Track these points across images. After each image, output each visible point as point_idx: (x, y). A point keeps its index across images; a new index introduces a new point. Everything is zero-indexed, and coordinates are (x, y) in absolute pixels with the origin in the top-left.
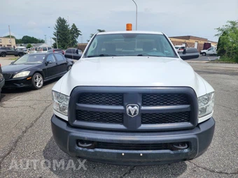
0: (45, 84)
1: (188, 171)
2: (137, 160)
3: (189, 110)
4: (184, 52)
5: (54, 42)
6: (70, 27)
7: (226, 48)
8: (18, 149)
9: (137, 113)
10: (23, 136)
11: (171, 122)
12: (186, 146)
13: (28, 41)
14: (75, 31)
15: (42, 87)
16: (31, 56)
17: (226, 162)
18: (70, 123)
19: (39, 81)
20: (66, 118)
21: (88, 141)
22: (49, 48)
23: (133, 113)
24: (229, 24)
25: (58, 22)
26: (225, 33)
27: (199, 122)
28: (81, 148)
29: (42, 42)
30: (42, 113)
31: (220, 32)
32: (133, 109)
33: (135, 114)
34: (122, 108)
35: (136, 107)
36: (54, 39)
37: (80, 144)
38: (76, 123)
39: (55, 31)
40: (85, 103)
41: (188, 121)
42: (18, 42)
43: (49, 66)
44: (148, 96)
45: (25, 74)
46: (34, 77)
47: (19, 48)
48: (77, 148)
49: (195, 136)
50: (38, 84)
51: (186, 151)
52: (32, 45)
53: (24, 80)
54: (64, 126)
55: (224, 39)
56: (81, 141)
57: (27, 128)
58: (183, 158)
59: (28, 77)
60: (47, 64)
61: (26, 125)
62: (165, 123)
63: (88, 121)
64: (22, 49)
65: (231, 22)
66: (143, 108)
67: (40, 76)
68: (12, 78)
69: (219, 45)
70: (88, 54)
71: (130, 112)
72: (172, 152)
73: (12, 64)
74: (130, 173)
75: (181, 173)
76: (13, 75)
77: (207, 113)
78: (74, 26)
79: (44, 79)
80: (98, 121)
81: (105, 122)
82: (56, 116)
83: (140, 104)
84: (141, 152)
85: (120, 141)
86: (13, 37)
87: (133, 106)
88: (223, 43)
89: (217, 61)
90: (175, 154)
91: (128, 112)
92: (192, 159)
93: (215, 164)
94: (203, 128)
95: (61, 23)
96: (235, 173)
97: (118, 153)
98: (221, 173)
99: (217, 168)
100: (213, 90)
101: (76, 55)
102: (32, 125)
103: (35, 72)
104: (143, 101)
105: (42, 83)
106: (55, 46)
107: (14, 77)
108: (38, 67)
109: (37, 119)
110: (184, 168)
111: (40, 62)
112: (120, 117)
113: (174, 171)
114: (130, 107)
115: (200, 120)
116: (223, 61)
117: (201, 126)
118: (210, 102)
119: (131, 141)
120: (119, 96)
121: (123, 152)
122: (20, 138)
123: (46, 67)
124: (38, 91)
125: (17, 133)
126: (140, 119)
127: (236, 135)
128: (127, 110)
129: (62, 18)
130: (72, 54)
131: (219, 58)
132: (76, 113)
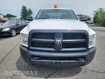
0: (17, 34)
1: (83, 71)
2: (60, 65)
3: (85, 42)
4: (81, 18)
5: (21, 17)
6: (28, 10)
7: (97, 20)
8: (4, 62)
9: (61, 43)
10: (7, 56)
11: (76, 48)
12: (83, 59)
13: (9, 16)
14: (30, 12)
15: (15, 36)
16: (10, 21)
17: (100, 67)
18: (29, 48)
19: (14, 33)
20: (27, 46)
21: (37, 56)
22: (19, 19)
23: (58, 43)
24: (99, 9)
25: (23, 8)
26: (97, 13)
27: (89, 48)
28: (34, 60)
29: (15, 17)
30: (16, 47)
31: (95, 13)
32: (59, 41)
33: (59, 43)
34: (53, 40)
35: (60, 40)
36: (21, 15)
37: (33, 58)
38: (31, 48)
39: (21, 12)
40: (36, 38)
41: (84, 47)
42: (4, 17)
43: (19, 26)
44: (66, 35)
45: (8, 29)
46: (12, 31)
47: (5, 19)
48: (32, 59)
49: (87, 54)
50: (13, 34)
51: (83, 61)
52: (11, 18)
53: (7, 32)
54: (26, 49)
55: (96, 16)
56: (34, 56)
57: (8, 53)
58: (82, 64)
59: (9, 31)
60: (17, 25)
61: (8, 51)
62: (73, 48)
63: (37, 47)
64: (6, 20)
65: (100, 9)
66: (63, 40)
67: (15, 30)
68: (1, 31)
69: (94, 19)
70: (37, 18)
71: (57, 42)
72: (76, 62)
73: (2, 25)
74: (56, 72)
75: (80, 72)
76: (2, 30)
77: (92, 44)
78: (30, 9)
79: (16, 32)
80: (42, 47)
81: (45, 47)
82: (22, 45)
83: (62, 39)
84: (62, 61)
85: (52, 56)
86: (2, 14)
87: (59, 40)
88: (96, 18)
89: (94, 26)
90: (78, 62)
91: (56, 42)
92: (85, 65)
93: (94, 68)
94: (91, 51)
95: (24, 8)
96: (104, 72)
97: (51, 62)
98: (97, 72)
99: (96, 70)
100: (95, 33)
101: (31, 19)
102: (11, 52)
103: (12, 29)
104: (63, 37)
105: (15, 34)
106: (21, 18)
107: (3, 31)
108: (14, 26)
109: (13, 49)
110: (81, 70)
111: (14, 24)
112: (52, 45)
113: (76, 71)
114: (57, 40)
115: (90, 47)
116: (96, 26)
117: (90, 50)
118: (94, 39)
119: (57, 56)
120: (52, 35)
121: (54, 61)
122: (5, 57)
123: (17, 27)
124: (14, 37)
125: (4, 55)
126: (62, 46)
127: (103, 56)
128: (56, 41)
129: (24, 6)
130: (29, 19)
131: (94, 24)
132: (32, 43)
